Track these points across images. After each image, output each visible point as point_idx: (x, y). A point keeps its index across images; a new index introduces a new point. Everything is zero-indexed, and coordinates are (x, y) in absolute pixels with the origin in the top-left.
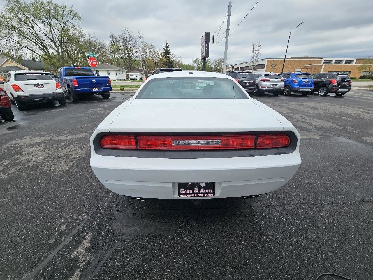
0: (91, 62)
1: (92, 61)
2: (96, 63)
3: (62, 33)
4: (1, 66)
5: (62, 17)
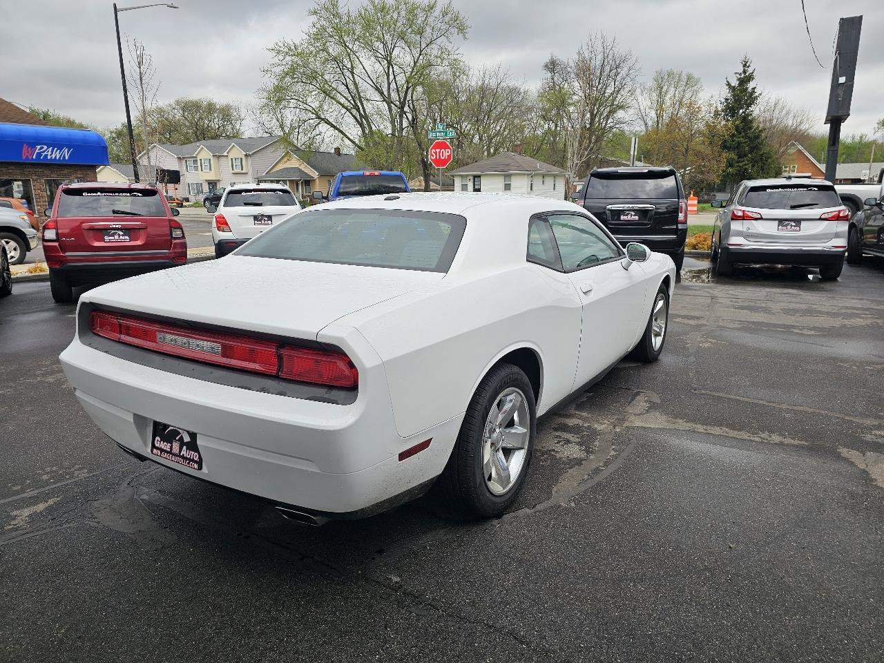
0: (436, 153)
1: (440, 152)
2: (449, 156)
3: (411, 77)
4: (270, 170)
5: (421, 32)
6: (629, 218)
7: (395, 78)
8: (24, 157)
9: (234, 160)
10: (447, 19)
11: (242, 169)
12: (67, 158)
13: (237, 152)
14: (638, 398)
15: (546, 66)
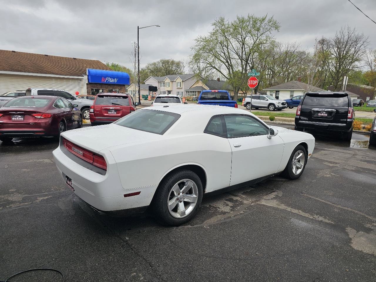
0: (251, 82)
2: (256, 83)
3: (252, 49)
4: (191, 87)
5: (258, 30)
6: (323, 115)
7: (245, 50)
8: (102, 81)
9: (178, 83)
10: (270, 24)
11: (181, 87)
12: (116, 81)
13: (179, 80)
14: (273, 193)
15: (319, 42)
